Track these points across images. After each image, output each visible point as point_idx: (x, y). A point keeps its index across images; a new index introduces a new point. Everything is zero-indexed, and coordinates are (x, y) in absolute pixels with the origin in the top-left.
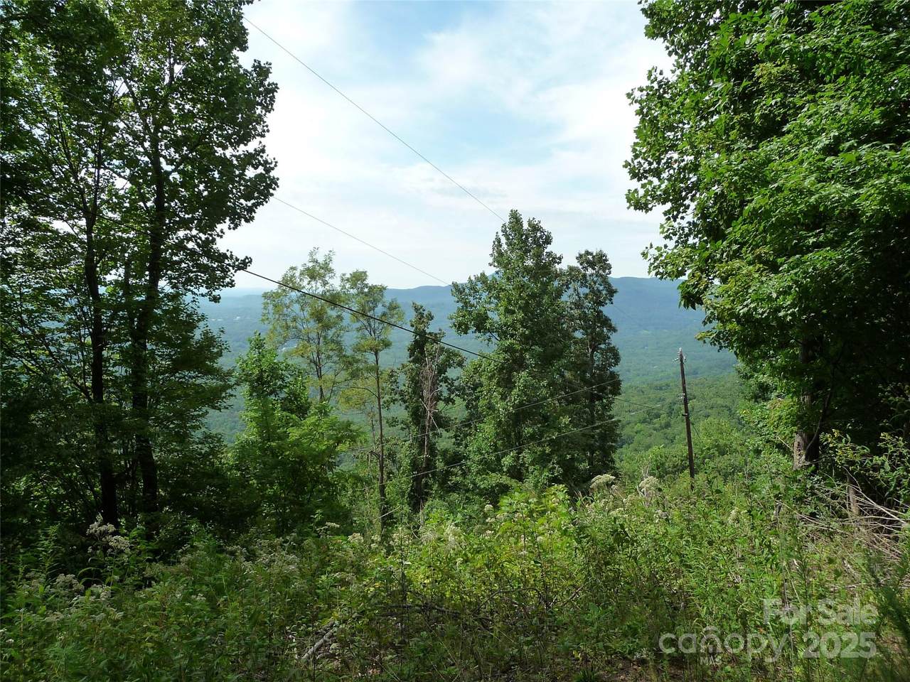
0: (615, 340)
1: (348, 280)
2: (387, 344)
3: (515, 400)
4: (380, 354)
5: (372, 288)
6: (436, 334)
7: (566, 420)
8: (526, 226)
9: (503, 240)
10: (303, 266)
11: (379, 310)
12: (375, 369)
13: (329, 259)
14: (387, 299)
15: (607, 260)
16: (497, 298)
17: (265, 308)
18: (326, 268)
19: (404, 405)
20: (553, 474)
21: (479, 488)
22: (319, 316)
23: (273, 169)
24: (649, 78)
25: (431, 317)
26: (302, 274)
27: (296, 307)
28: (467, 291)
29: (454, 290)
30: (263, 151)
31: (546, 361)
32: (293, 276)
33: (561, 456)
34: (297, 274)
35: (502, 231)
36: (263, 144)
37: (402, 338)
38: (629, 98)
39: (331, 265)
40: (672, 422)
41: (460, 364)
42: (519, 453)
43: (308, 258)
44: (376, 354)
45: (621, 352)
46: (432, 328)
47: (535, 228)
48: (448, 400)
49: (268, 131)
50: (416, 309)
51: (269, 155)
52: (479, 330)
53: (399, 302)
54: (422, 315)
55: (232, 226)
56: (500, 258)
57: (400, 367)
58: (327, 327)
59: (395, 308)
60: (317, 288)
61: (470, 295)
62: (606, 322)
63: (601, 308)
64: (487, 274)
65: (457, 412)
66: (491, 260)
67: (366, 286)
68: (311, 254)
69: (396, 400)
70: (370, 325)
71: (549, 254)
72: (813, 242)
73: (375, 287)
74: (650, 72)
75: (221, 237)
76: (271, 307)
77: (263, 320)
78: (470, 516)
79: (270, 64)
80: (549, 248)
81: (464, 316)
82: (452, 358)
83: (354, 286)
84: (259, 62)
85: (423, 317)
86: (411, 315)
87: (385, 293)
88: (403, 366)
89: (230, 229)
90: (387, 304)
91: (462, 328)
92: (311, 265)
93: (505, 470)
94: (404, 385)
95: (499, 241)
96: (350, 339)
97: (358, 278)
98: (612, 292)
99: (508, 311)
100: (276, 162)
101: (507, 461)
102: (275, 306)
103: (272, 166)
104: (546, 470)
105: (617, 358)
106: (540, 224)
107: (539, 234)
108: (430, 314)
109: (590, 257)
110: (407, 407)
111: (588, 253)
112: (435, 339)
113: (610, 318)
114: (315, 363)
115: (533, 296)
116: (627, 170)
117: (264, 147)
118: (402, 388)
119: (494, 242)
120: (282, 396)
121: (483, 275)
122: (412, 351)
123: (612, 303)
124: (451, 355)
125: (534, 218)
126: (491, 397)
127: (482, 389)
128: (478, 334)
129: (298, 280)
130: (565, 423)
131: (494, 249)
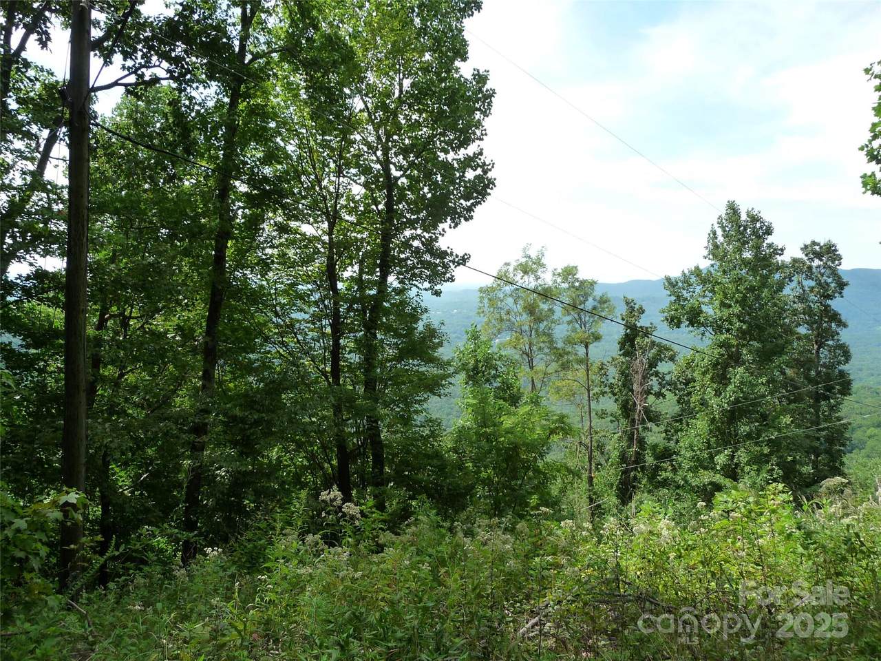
0: (845, 336)
1: (559, 275)
2: (597, 338)
3: (730, 396)
4: (591, 347)
5: (582, 283)
6: (647, 328)
7: (787, 420)
8: (744, 217)
9: (719, 232)
10: (516, 261)
11: (590, 303)
12: (585, 361)
13: (541, 255)
14: (598, 293)
15: (836, 251)
16: (713, 291)
17: (481, 302)
18: (539, 263)
19: (613, 398)
21: (690, 485)
22: (531, 310)
23: (490, 170)
25: (642, 311)
26: (515, 269)
27: (510, 301)
28: (680, 284)
29: (666, 283)
30: (481, 153)
31: (765, 357)
32: (507, 271)
33: (781, 457)
34: (511, 268)
35: (719, 223)
36: (481, 147)
37: (613, 332)
38: (867, 73)
39: (543, 261)
41: (672, 359)
42: (734, 452)
43: (522, 254)
44: (586, 347)
45: (852, 350)
46: (643, 322)
47: (754, 219)
48: (659, 395)
49: (486, 134)
50: (627, 303)
51: (487, 158)
52: (692, 323)
53: (609, 295)
54: (633, 308)
55: (453, 225)
56: (715, 251)
57: (610, 360)
58: (539, 320)
59: (606, 302)
60: (530, 282)
61: (684, 289)
62: (835, 317)
63: (829, 302)
64: (702, 267)
65: (668, 405)
66: (706, 252)
67: (577, 280)
68: (524, 250)
69: (605, 392)
70: (580, 318)
71: (770, 246)
73: (585, 281)
75: (443, 235)
76: (486, 301)
77: (479, 313)
79: (488, 71)
80: (769, 239)
81: (676, 310)
82: (663, 352)
83: (565, 280)
84: (478, 70)
85: (634, 310)
86: (622, 309)
87: (596, 287)
88: (614, 359)
89: (450, 228)
90: (598, 298)
91: (674, 322)
92: (524, 260)
93: (718, 468)
94: (614, 378)
95: (714, 233)
96: (561, 332)
97: (569, 272)
98: (842, 285)
99: (723, 305)
100: (493, 164)
101: (721, 459)
102: (490, 300)
103: (490, 167)
104: (764, 471)
105: (847, 355)
106: (759, 215)
107: (758, 225)
108: (641, 308)
109: (817, 248)
110: (616, 400)
111: (814, 243)
112: (647, 333)
113: (840, 312)
114: (527, 355)
115: (751, 289)
116: (864, 152)
117: (482, 150)
118: (612, 381)
119: (709, 234)
120: (495, 385)
121: (697, 268)
122: (622, 344)
123: (842, 297)
124: (662, 349)
125: (753, 209)
126: (704, 393)
127: (695, 384)
128: (691, 328)
129: (512, 275)
130: (786, 423)
131: (709, 241)
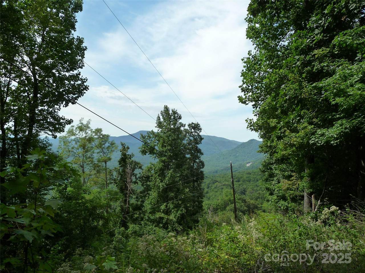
0: (203, 158)
1: (94, 132)
2: (110, 159)
3: (167, 182)
4: (107, 163)
5: (104, 136)
6: (130, 155)
7: (187, 190)
8: (171, 112)
9: (161, 117)
10: (77, 125)
11: (107, 145)
12: (106, 169)
13: (89, 122)
14: (110, 140)
15: (200, 126)
16: (159, 141)
17: (60, 143)
18: (87, 127)
19: (116, 185)
20: (182, 212)
21: (150, 219)
22: (84, 147)
23: (85, 82)
24: (249, 54)
25: (128, 148)
26: (76, 129)
27: (74, 142)
28: (146, 137)
29: (141, 137)
30: (79, 74)
31: (179, 166)
32: (73, 130)
33: (185, 205)
34: (74, 129)
35: (161, 114)
37: (116, 156)
38: (243, 61)
39: (90, 126)
40: (209, 191)
41: (140, 168)
42: (167, 204)
43: (79, 122)
44: (106, 163)
45: (205, 164)
46: (129, 152)
47: (175, 113)
48: (135, 183)
49: (84, 66)
50: (122, 145)
51: (83, 76)
52: (150, 153)
53: (115, 142)
54: (124, 147)
55: (65, 106)
56: (160, 125)
57: (114, 169)
58: (87, 151)
59: (114, 144)
60: (83, 135)
61: (148, 139)
62: (199, 151)
63: (198, 145)
64: (154, 131)
65: (139, 188)
66: (156, 125)
67: (102, 135)
68: (80, 121)
69: (112, 183)
70: (103, 151)
71: (180, 123)
72: (339, 117)
73: (105, 135)
74: (249, 52)
75: (59, 110)
76: (62, 142)
77: (59, 148)
78: (149, 231)
79: (83, 38)
80: (180, 121)
81: (145, 148)
82: (137, 165)
83: (96, 134)
84: (79, 37)
85: (125, 148)
86: (120, 147)
87: (109, 138)
88: (115, 168)
89: (63, 107)
90: (110, 142)
91: (144, 152)
92: (80, 125)
93: (162, 211)
94: (116, 177)
95: (159, 118)
96: (96, 156)
97: (98, 131)
98: (201, 139)
99: (163, 146)
100: (87, 79)
101: (163, 207)
102: (64, 142)
103: (85, 80)
104: (179, 211)
105: (203, 165)
106: (177, 111)
107: (176, 115)
108: (128, 147)
109: (193, 125)
110: (117, 186)
111: (193, 123)
112: (130, 157)
113: (201, 149)
114: (82, 167)
115: (174, 140)
116: (240, 89)
117: (80, 72)
118: (115, 177)
119: (157, 118)
120: (70, 181)
121: (152, 131)
122: (120, 162)
123: (201, 143)
124: (137, 164)
125: (174, 109)
126: (156, 181)
127: (152, 178)
128: (150, 155)
129: (75, 131)
130: (187, 191)
131: (157, 121)
